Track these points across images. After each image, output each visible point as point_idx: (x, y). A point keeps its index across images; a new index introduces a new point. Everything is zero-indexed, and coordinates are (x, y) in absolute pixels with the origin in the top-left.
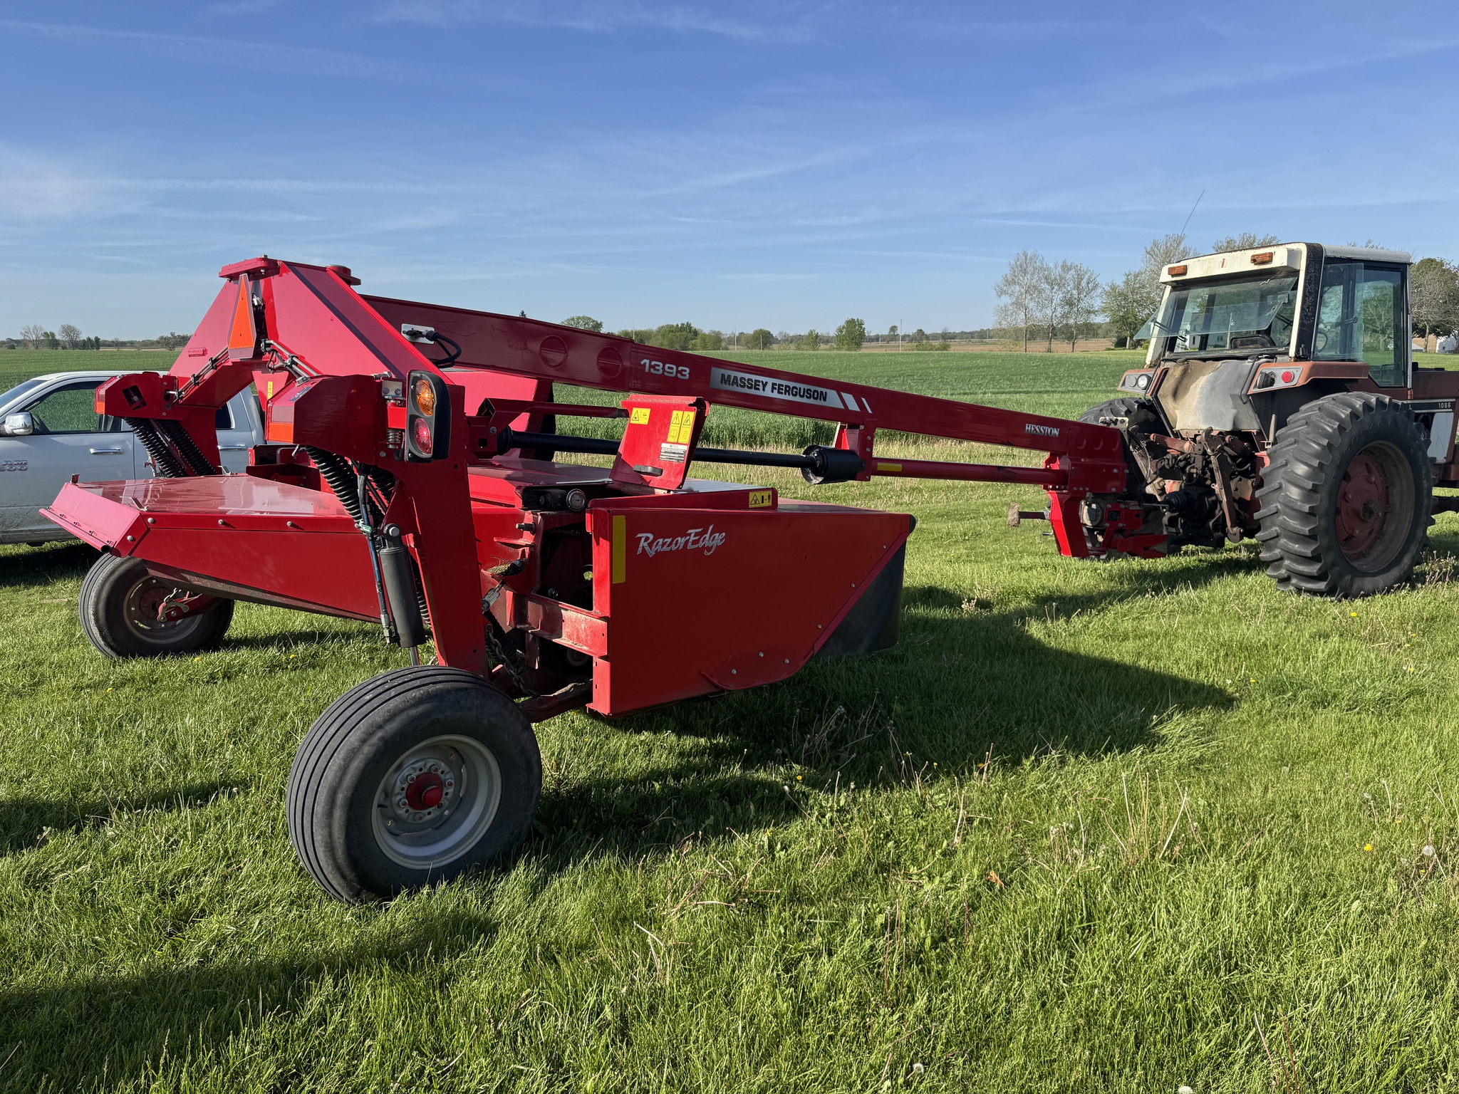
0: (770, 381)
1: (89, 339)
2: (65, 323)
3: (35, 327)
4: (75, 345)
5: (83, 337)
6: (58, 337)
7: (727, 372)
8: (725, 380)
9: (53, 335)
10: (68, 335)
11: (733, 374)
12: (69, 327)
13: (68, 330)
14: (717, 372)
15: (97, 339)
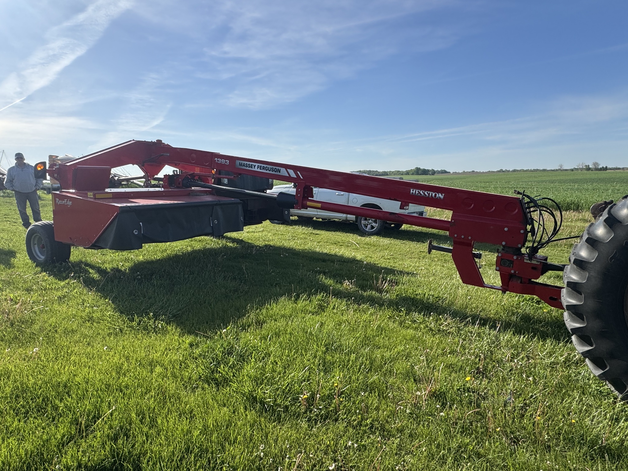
0: (257, 164)
1: (603, 167)
2: (594, 161)
3: (582, 163)
4: (597, 169)
5: (600, 167)
6: (590, 167)
7: (241, 162)
8: (240, 165)
9: (589, 166)
10: (595, 166)
11: (243, 162)
12: (596, 163)
13: (596, 164)
14: (238, 162)
15: (606, 167)
